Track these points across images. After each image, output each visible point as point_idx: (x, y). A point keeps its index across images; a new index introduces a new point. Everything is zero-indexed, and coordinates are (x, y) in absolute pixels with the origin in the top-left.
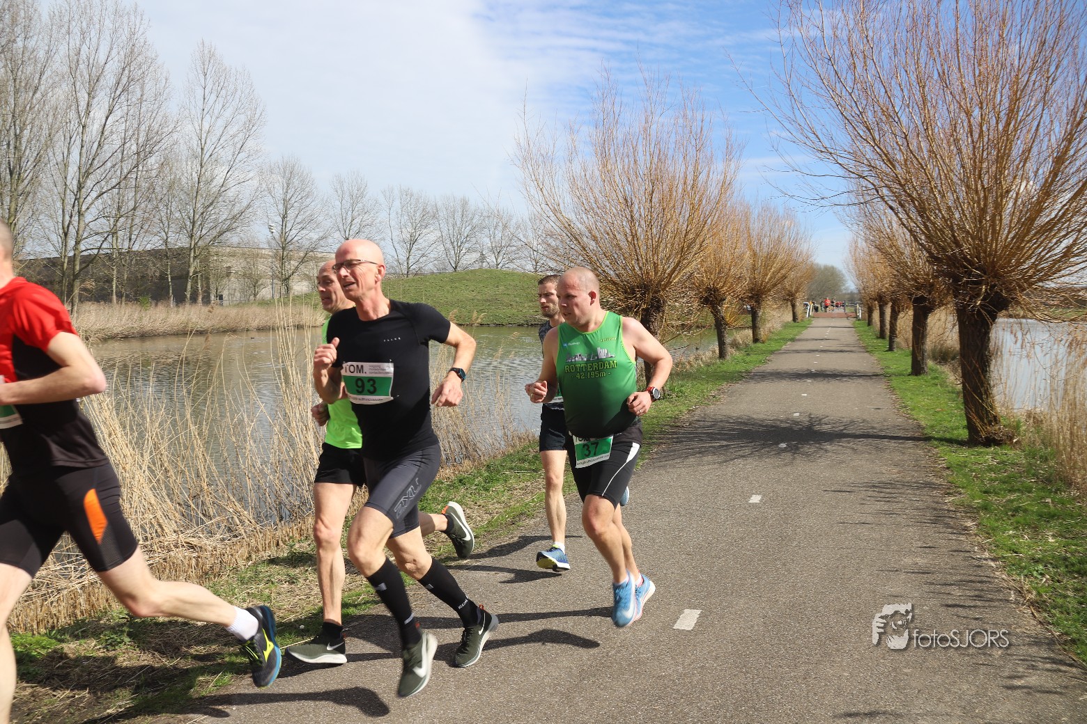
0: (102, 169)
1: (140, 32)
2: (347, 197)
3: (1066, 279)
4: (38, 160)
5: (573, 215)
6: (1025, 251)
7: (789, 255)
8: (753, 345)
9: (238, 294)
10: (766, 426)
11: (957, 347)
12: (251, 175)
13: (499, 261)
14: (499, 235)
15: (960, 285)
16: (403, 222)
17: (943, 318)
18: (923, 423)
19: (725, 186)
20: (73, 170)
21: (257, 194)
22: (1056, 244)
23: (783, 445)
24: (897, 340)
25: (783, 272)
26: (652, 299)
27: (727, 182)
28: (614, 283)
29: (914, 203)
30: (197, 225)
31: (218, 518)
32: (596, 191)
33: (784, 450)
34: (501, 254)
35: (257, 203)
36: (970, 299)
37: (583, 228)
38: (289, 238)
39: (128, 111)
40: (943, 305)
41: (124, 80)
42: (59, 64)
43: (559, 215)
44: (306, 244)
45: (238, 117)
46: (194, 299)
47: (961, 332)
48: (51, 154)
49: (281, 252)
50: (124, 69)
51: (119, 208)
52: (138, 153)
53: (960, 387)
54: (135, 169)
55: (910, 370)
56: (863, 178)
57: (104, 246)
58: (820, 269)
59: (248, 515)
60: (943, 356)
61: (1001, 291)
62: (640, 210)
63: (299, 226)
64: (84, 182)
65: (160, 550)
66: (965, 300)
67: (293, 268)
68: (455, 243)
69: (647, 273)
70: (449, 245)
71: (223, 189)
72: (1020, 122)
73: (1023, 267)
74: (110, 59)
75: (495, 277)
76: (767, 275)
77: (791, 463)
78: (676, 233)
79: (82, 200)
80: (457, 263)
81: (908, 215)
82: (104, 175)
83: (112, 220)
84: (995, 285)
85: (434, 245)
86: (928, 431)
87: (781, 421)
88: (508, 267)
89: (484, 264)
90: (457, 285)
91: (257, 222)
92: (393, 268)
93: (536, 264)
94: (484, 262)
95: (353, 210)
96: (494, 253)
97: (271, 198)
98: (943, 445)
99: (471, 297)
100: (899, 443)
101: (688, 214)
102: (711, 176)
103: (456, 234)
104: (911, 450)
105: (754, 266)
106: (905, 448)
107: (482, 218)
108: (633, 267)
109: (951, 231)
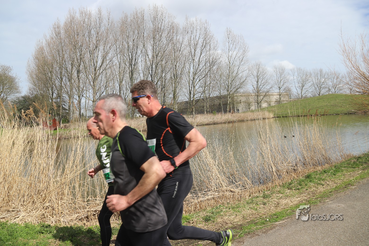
0: (200, 72)
1: (208, 28)
2: (278, 73)
4: (182, 71)
5: (365, 70)
9: (244, 109)
12: (246, 69)
13: (336, 90)
14: (335, 81)
16: (299, 80)
20: (191, 74)
21: (248, 75)
30: (229, 87)
31: (239, 183)
34: (337, 88)
35: (248, 78)
39: (206, 53)
41: (204, 44)
42: (186, 42)
43: (359, 71)
44: (265, 90)
45: (240, 50)
46: (230, 111)
48: (185, 70)
49: (257, 94)
50: (204, 41)
51: (205, 84)
52: (210, 66)
54: (209, 71)
57: (202, 96)
59: (249, 182)
63: (263, 84)
64: (195, 77)
65: (221, 192)
67: (261, 99)
68: (319, 86)
70: (316, 86)
71: (237, 74)
74: (200, 38)
75: (335, 96)
79: (194, 83)
80: (320, 93)
82: (200, 74)
83: (203, 88)
85: (311, 87)
88: (339, 93)
89: (330, 92)
90: (320, 101)
91: (249, 84)
92: (296, 96)
93: (351, 90)
94: (330, 91)
95: (281, 77)
96: (334, 88)
97: (253, 76)
99: (326, 105)
103: (318, 82)
107: (328, 75)
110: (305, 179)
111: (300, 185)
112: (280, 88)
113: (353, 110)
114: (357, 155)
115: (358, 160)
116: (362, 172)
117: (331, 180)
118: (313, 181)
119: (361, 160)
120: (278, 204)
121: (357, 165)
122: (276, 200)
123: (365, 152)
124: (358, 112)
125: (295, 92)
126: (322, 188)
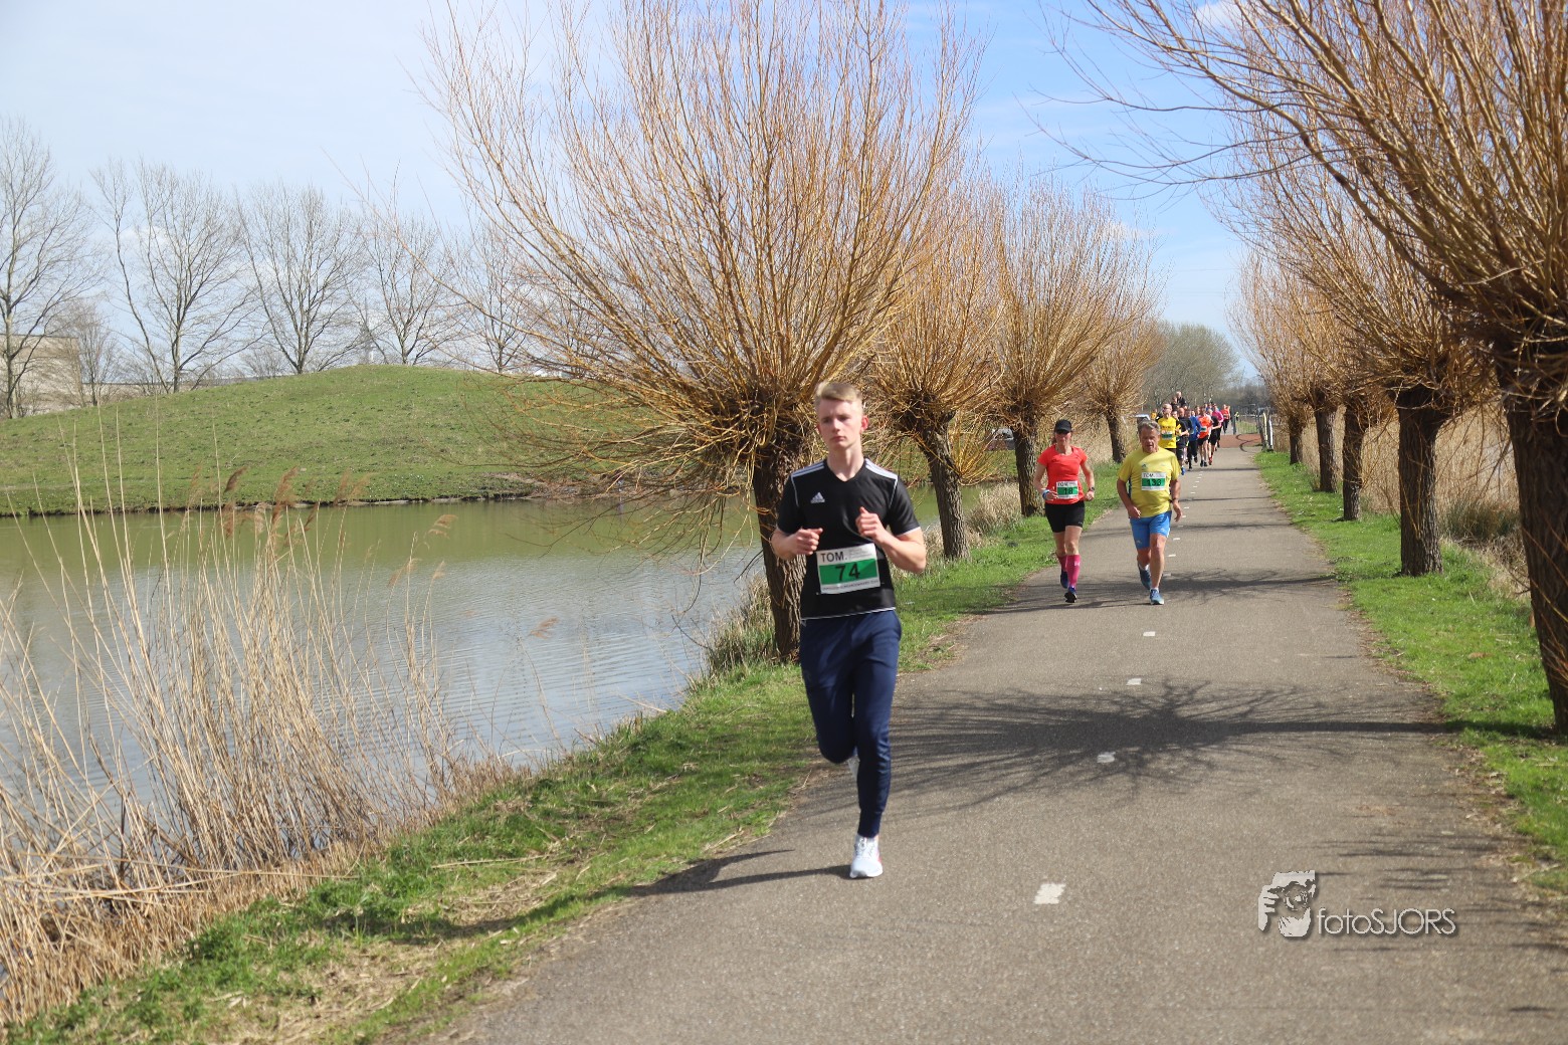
5: (582, 226)
7: (1100, 303)
8: (1022, 522)
10: (1062, 713)
11: (1513, 503)
13: (408, 344)
14: (404, 281)
15: (1514, 356)
16: (154, 254)
18: (1441, 688)
23: (1107, 758)
24: (1362, 494)
25: (1087, 345)
26: (779, 425)
27: (946, 137)
28: (686, 389)
29: (1396, 164)
32: (635, 165)
33: (1108, 770)
34: (413, 328)
36: (1541, 386)
37: (603, 259)
40: (1472, 404)
43: (546, 229)
47: (1519, 466)
53: (1526, 599)
55: (1398, 564)
56: (1271, 108)
58: (1172, 335)
60: (1477, 527)
62: (740, 208)
66: (1528, 391)
68: (296, 305)
69: (766, 361)
70: (279, 309)
75: (401, 384)
76: (1048, 356)
77: (1131, 799)
78: (832, 260)
80: (302, 353)
81: (1381, 193)
85: (242, 311)
86: (1451, 706)
87: (1099, 699)
88: (431, 360)
89: (372, 353)
90: (305, 406)
92: (138, 367)
93: (501, 347)
94: (370, 349)
96: (395, 325)
98: (1494, 739)
99: (342, 435)
100: (1385, 739)
101: (855, 215)
102: (906, 122)
103: (295, 282)
104: (1419, 758)
105: (1017, 335)
106: (1402, 751)
107: (360, 240)
108: (729, 347)
109: (1490, 227)
110: (184, 970)
111: (149, 1023)
112: (8, 303)
113: (513, 477)
116: (561, 879)
117: (364, 951)
118: (246, 977)
119: (551, 797)
121: (530, 835)
123: (579, 748)
124: (542, 489)
125: (125, 341)
126: (303, 1024)
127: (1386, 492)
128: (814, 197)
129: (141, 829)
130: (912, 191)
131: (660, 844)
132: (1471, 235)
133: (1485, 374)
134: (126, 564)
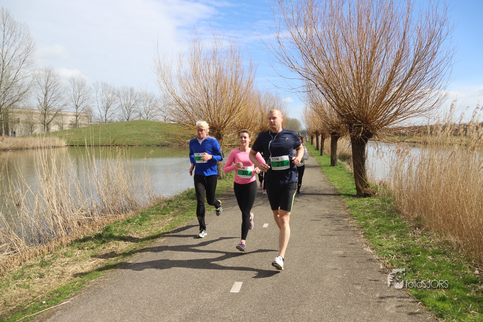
2: (76, 86)
3: (396, 125)
5: (181, 95)
6: (379, 112)
9: (23, 131)
11: (351, 153)
12: (29, 74)
13: (148, 116)
14: (148, 104)
15: (352, 127)
16: (103, 98)
17: (345, 141)
18: (337, 187)
19: (250, 83)
21: (32, 84)
22: (391, 109)
24: (324, 151)
26: (217, 134)
27: (250, 81)
29: (332, 92)
30: (2, 98)
32: (192, 85)
34: (150, 113)
35: (31, 88)
36: (357, 133)
37: (185, 102)
38: (48, 106)
40: (344, 135)
43: (175, 96)
44: (57, 107)
45: (22, 46)
47: (353, 147)
49: (44, 111)
53: (353, 171)
55: (330, 164)
56: (311, 80)
58: (290, 120)
60: (344, 158)
61: (370, 129)
62: (211, 93)
63: (53, 99)
66: (354, 134)
67: (50, 119)
68: (128, 108)
69: (215, 122)
70: (125, 109)
71: (14, 81)
72: (376, 57)
73: (378, 119)
75: (146, 124)
78: (229, 104)
80: (129, 117)
81: (329, 96)
84: (367, 127)
85: (118, 109)
86: (339, 191)
88: (152, 119)
89: (141, 118)
90: (129, 127)
91: (32, 97)
92: (99, 119)
93: (165, 118)
95: (79, 92)
96: (146, 113)
97: (39, 86)
98: (346, 197)
99: (135, 133)
100: (328, 197)
101: (233, 95)
102: (243, 78)
103: (128, 104)
104: (333, 200)
105: (262, 119)
106: (330, 199)
107: (140, 97)
108: (208, 119)
109: (348, 104)
110: (102, 233)
111: (96, 243)
112: (77, 107)
113: (166, 142)
114: (168, 198)
115: (168, 204)
116: (173, 220)
119: (171, 203)
120: (63, 273)
121: (167, 211)
122: (60, 268)
123: (177, 194)
124: (172, 144)
125: (96, 114)
126: (124, 245)
127: (328, 151)
128: (226, 91)
129: (95, 206)
130: (244, 91)
131: (192, 214)
132: (345, 105)
133: (347, 131)
134: (94, 156)
